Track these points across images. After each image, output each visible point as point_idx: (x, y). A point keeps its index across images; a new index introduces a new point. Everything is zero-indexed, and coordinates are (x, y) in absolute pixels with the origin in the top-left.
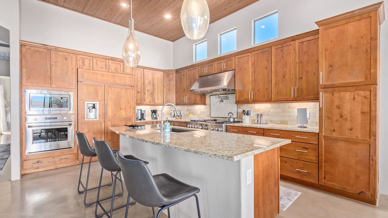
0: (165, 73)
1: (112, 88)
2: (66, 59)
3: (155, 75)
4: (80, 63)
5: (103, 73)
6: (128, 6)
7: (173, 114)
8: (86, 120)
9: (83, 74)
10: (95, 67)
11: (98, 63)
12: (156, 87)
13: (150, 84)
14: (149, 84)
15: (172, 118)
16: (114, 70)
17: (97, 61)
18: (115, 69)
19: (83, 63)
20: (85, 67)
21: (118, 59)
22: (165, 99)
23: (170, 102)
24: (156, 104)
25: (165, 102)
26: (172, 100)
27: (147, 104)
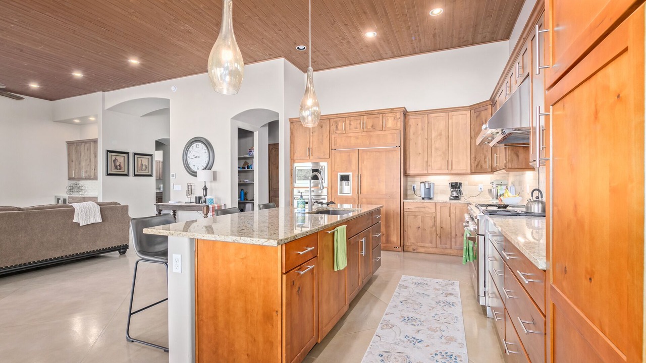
0: (473, 111)
1: (368, 153)
2: (321, 127)
3: (452, 119)
4: (333, 128)
5: (357, 134)
6: (375, 34)
7: (494, 191)
8: (339, 194)
9: (336, 140)
10: (348, 129)
11: (352, 123)
12: (453, 141)
13: (441, 138)
14: (439, 137)
15: (493, 198)
16: (370, 128)
17: (350, 121)
18: (372, 126)
19: (337, 127)
20: (338, 132)
21: (375, 110)
22: (472, 161)
23: (481, 167)
24: (452, 172)
25: (473, 168)
26: (485, 162)
27: (434, 172)
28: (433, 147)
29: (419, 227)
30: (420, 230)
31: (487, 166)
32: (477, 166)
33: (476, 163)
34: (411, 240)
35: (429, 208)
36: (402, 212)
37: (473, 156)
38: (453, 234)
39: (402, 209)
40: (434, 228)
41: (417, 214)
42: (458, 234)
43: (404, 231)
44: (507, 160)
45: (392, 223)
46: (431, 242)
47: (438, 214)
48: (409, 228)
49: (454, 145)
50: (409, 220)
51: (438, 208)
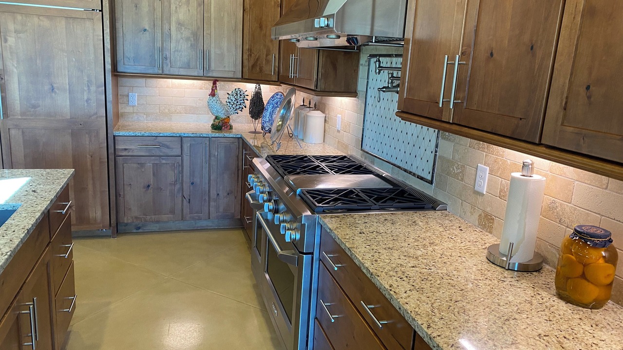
22: (245, 56)
23: (261, 70)
24: (210, 75)
25: (246, 70)
26: (268, 62)
27: (175, 71)
28: (174, 19)
29: (149, 186)
30: (151, 190)
31: (272, 69)
32: (253, 66)
33: (252, 62)
34: (132, 212)
35: (168, 147)
36: (111, 157)
37: (246, 47)
38: (213, 193)
39: (111, 150)
40: (178, 186)
41: (143, 160)
42: (220, 193)
43: (117, 195)
44: (320, 74)
45: (90, 183)
46: (172, 212)
47: (186, 159)
48: (127, 188)
49: (213, 21)
50: (128, 172)
51: (186, 146)
